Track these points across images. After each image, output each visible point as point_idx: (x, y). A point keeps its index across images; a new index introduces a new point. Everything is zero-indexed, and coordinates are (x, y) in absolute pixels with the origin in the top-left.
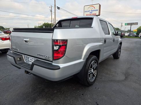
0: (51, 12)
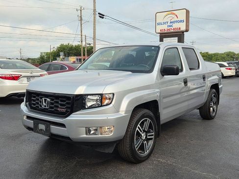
0: (81, 20)
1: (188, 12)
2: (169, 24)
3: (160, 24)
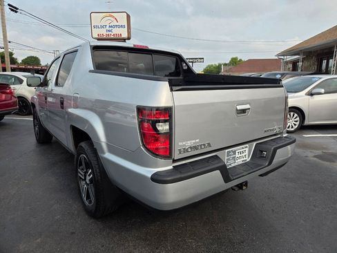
1: (128, 17)
2: (108, 28)
3: (96, 27)
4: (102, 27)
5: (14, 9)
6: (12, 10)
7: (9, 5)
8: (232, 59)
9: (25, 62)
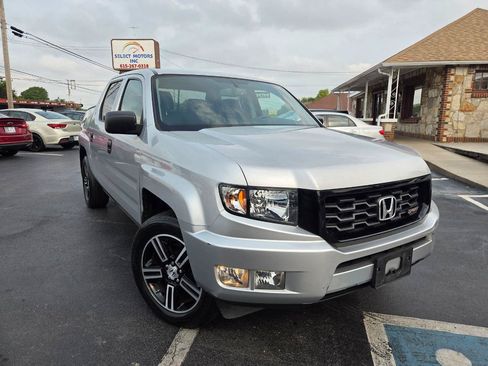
1: (156, 45)
2: (132, 58)
3: (119, 56)
4: (125, 56)
5: (18, 33)
6: (16, 34)
7: (12, 28)
8: (321, 92)
9: (26, 95)
